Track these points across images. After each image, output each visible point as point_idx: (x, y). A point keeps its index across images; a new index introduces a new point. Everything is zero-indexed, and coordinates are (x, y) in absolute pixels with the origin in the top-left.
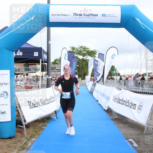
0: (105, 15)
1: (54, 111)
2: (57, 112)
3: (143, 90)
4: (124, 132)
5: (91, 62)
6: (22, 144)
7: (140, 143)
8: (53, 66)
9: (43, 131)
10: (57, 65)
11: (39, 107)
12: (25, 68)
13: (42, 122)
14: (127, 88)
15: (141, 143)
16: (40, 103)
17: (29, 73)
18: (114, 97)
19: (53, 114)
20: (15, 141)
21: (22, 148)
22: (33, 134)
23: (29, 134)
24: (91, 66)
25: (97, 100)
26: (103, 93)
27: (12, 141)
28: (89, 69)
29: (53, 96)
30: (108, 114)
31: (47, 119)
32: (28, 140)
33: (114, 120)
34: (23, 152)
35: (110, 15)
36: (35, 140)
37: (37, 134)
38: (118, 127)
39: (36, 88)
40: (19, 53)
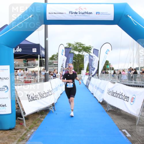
0: (99, 12)
1: (52, 104)
2: (54, 104)
3: (135, 83)
4: (118, 123)
5: (86, 57)
6: (22, 135)
7: (133, 134)
8: (50, 61)
9: (42, 123)
10: (54, 61)
11: (38, 100)
12: (25, 64)
13: (40, 114)
14: (121, 81)
16: (39, 96)
17: (28, 68)
18: (109, 90)
19: (51, 106)
20: (15, 133)
21: (22, 139)
22: (32, 125)
23: (29, 126)
24: (86, 61)
25: (92, 93)
26: (98, 86)
27: (12, 132)
28: (84, 64)
29: (51, 89)
30: (103, 107)
31: (45, 112)
32: (27, 131)
33: (108, 112)
34: (22, 142)
35: (104, 13)
36: (34, 131)
37: (36, 125)
38: (112, 119)
39: (34, 82)
40: (18, 49)
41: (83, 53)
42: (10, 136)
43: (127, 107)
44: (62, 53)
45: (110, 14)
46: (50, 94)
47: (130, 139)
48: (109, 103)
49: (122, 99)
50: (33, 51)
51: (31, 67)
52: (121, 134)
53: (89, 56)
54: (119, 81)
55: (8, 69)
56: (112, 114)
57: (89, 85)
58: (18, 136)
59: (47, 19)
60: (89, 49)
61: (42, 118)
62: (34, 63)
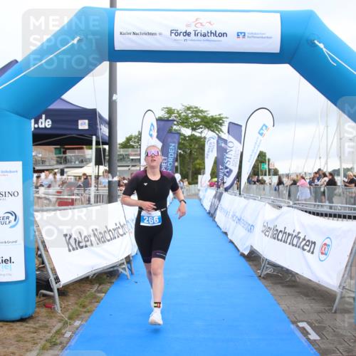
0: (244, 33)
1: (126, 258)
2: (131, 258)
3: (331, 208)
4: (288, 307)
5: (211, 143)
6: (51, 334)
7: (324, 333)
8: (122, 152)
9: (100, 304)
10: (133, 151)
11: (91, 247)
12: (58, 157)
13: (97, 283)
14: (295, 204)
15: (327, 331)
16: (93, 238)
17: (67, 168)
18: (266, 224)
19: (123, 263)
20: (34, 328)
21: (51, 343)
22: (77, 310)
23: (67, 310)
24: (210, 153)
25: (224, 231)
26: (238, 214)
27: (27, 327)
28: (206, 159)
30: (250, 265)
31: (108, 276)
32: (64, 324)
33: (263, 278)
34: (51, 352)
35: (255, 34)
36: (81, 325)
37: (85, 310)
38: (273, 295)
39: (82, 203)
40: (43, 122)
42: (21, 337)
43: (309, 267)
44: (151, 133)
45: (271, 38)
46: (122, 233)
47: (317, 346)
48: (266, 257)
49: (299, 247)
50: (80, 127)
51: (72, 165)
52: (294, 333)
53: (218, 142)
54: (291, 203)
57: (218, 212)
58: (41, 336)
59: (116, 49)
60: (218, 123)
61: (100, 291)
62: (82, 156)
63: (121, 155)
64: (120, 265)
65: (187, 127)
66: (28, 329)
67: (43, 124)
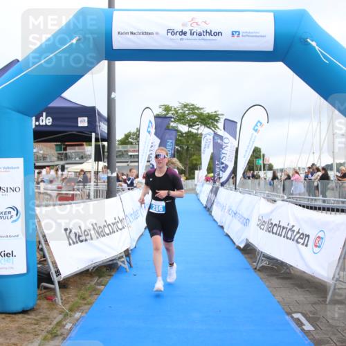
0: (239, 32)
1: (125, 251)
2: (130, 252)
3: (324, 201)
4: (283, 299)
5: (207, 140)
6: (52, 326)
7: (318, 324)
8: (121, 148)
9: (100, 296)
10: (131, 147)
11: (91, 241)
12: (59, 154)
13: (96, 275)
14: (289, 198)
15: (321, 322)
16: (92, 232)
17: (67, 164)
18: (261, 218)
19: (122, 257)
20: (35, 320)
21: (51, 334)
22: (77, 302)
23: (68, 303)
24: (207, 149)
25: (221, 225)
26: (234, 209)
27: (28, 319)
28: (202, 155)
29: (122, 216)
30: (246, 258)
31: (107, 269)
32: (65, 316)
33: (259, 270)
34: (52, 343)
35: (250, 33)
36: (81, 317)
37: (85, 302)
38: (268, 286)
39: (82, 199)
40: (44, 119)
41: (198, 129)
42: (23, 329)
44: (149, 129)
45: (264, 36)
46: (120, 227)
47: (312, 337)
48: (261, 250)
49: (293, 240)
50: (80, 125)
51: (73, 161)
52: (289, 324)
53: (214, 137)
54: (286, 197)
55: (18, 168)
56: (268, 275)
57: (214, 207)
58: (43, 328)
59: (114, 48)
60: (214, 120)
61: (100, 284)
62: (82, 152)
63: (120, 151)
64: (120, 258)
65: (184, 124)
66: (30, 321)
67: (44, 122)
